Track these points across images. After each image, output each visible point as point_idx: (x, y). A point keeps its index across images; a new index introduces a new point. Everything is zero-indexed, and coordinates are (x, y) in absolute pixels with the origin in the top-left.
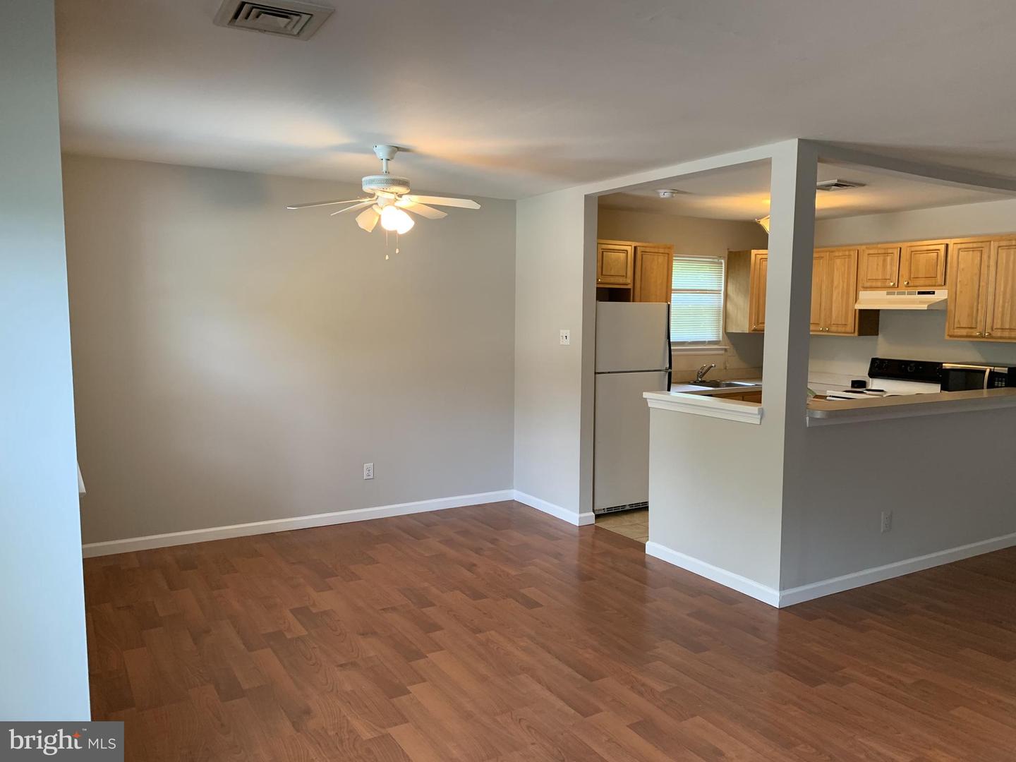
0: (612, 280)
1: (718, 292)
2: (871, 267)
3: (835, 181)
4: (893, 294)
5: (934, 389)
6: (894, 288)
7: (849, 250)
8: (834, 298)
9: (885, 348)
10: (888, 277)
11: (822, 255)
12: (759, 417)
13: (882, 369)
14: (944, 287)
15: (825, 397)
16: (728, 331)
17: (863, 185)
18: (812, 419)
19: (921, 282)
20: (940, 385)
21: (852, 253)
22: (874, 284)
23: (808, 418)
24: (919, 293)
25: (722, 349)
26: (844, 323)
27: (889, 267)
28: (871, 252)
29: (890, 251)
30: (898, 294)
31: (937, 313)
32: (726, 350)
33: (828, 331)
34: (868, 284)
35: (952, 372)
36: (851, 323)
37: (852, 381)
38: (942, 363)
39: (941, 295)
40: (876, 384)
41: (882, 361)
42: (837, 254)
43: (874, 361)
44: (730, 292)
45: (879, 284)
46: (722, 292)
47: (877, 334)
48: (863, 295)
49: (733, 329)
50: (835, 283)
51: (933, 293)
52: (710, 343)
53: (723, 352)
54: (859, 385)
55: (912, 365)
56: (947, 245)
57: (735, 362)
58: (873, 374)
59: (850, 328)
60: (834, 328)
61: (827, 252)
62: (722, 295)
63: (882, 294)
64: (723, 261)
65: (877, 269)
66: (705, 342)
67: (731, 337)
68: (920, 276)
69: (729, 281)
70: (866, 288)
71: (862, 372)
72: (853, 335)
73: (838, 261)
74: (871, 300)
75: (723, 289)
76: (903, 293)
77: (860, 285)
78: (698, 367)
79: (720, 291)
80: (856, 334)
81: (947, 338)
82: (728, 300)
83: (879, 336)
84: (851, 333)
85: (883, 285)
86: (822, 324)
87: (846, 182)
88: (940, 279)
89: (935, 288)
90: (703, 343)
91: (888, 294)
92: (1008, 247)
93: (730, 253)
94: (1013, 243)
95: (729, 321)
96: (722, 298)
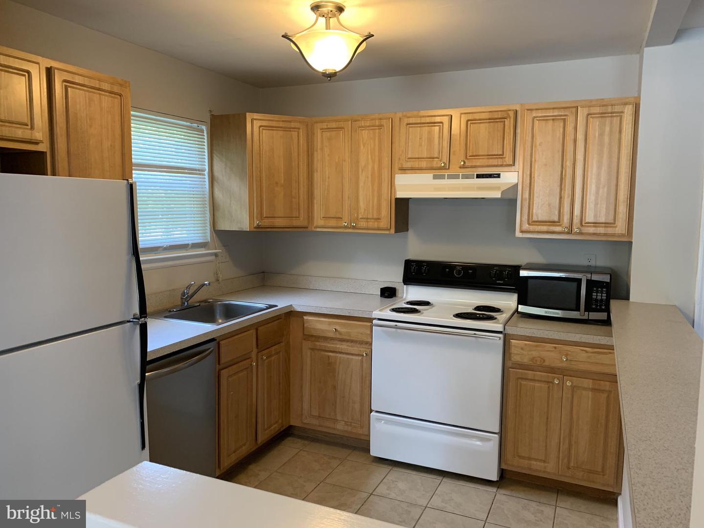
1: (199, 172)
2: (412, 142)
4: (442, 177)
6: (440, 170)
7: (380, 119)
8: (361, 184)
10: (436, 156)
11: (342, 124)
13: (419, 273)
14: (513, 168)
15: (370, 320)
16: (216, 229)
19: (483, 161)
20: (515, 296)
21: (384, 122)
22: (416, 164)
24: (479, 176)
25: (211, 254)
26: (375, 216)
27: (435, 140)
28: (411, 120)
29: (436, 120)
30: (450, 177)
32: (216, 255)
33: (354, 227)
34: (409, 165)
35: (530, 281)
36: (387, 215)
37: (382, 289)
38: (517, 268)
39: (510, 177)
40: (413, 292)
41: (419, 263)
42: (362, 124)
43: (408, 264)
44: (216, 173)
45: (424, 164)
46: (206, 173)
47: (407, 230)
48: (401, 179)
49: (225, 225)
50: (362, 163)
51: (498, 176)
52: (194, 246)
53: (213, 258)
54: (388, 293)
55: (459, 268)
56: (517, 112)
57: (229, 271)
58: (407, 280)
59: (385, 223)
60: (362, 224)
61: (346, 120)
62: (207, 177)
63: (426, 178)
64: (204, 128)
65: (421, 145)
66: (188, 245)
67: (225, 238)
68: (481, 153)
69: (215, 156)
70: (403, 170)
71: (394, 276)
72: (388, 232)
73: (365, 134)
75: (207, 167)
76: (456, 177)
77: (396, 167)
79: (204, 170)
80: (393, 231)
81: (518, 235)
82: (216, 184)
83: (409, 232)
84: (387, 229)
85: (429, 165)
86: (346, 217)
88: (508, 159)
89: (500, 169)
90: (184, 247)
91: (435, 177)
92: (603, 115)
93: (214, 118)
94: (609, 109)
95: (218, 214)
96: (207, 180)
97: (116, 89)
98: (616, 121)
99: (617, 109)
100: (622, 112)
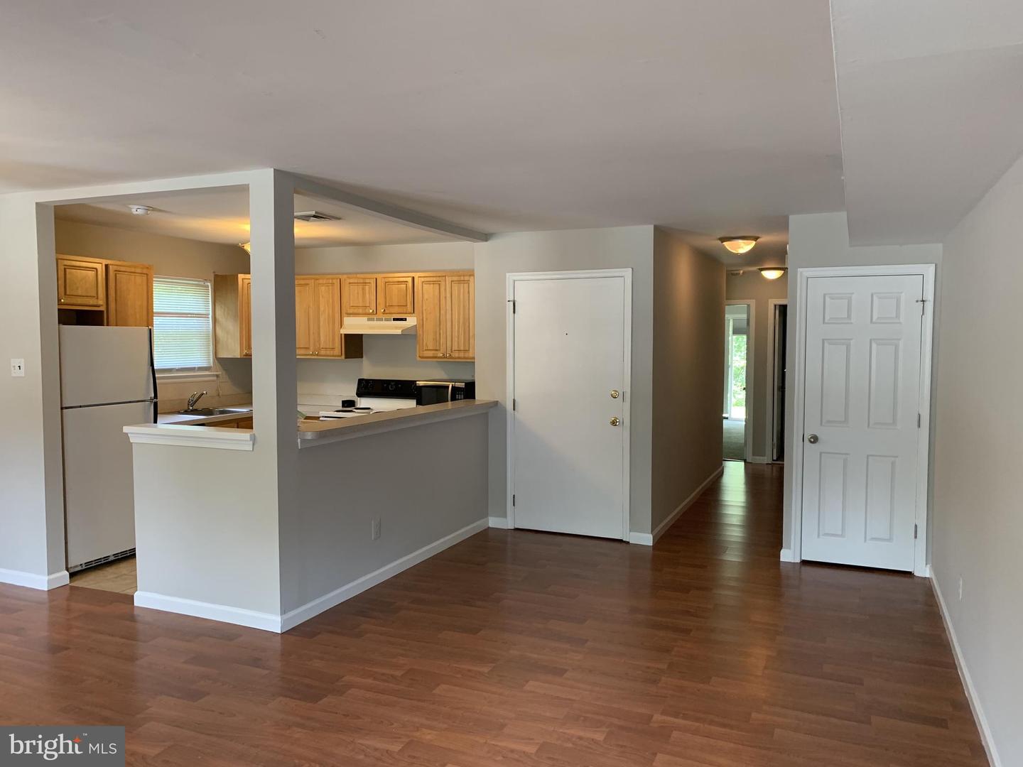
0: (79, 301)
1: (206, 316)
2: (353, 295)
3: (313, 213)
4: (373, 320)
5: (410, 404)
6: (372, 316)
7: (332, 279)
8: (321, 323)
9: (371, 369)
10: (368, 305)
11: (308, 281)
12: (251, 443)
13: (369, 388)
14: (413, 315)
15: (318, 418)
16: (220, 357)
17: (339, 219)
18: (303, 441)
19: (396, 309)
20: (415, 401)
21: (334, 281)
22: (356, 311)
23: (299, 440)
24: (394, 320)
25: (213, 375)
26: (331, 347)
27: (367, 296)
28: (352, 281)
29: (367, 281)
30: (378, 320)
31: (409, 337)
32: (217, 376)
33: (317, 355)
34: (351, 311)
35: (423, 389)
36: (338, 347)
37: (343, 401)
38: (416, 381)
39: (412, 321)
40: (363, 402)
41: (367, 381)
42: (321, 281)
43: (360, 381)
44: (218, 316)
45: (360, 311)
46: (210, 316)
47: (362, 357)
48: (347, 320)
49: (224, 354)
50: (322, 309)
51: (406, 320)
52: (200, 369)
53: (215, 378)
54: (348, 404)
55: (393, 384)
56: (413, 278)
57: (228, 388)
58: (360, 394)
59: (337, 351)
60: (323, 352)
61: (312, 279)
62: (210, 319)
63: (363, 320)
64: (209, 284)
65: (358, 297)
66: (195, 368)
67: (224, 363)
68: (394, 305)
69: (217, 304)
70: (349, 314)
71: (350, 392)
72: (339, 358)
73: (323, 289)
74: (355, 325)
75: (211, 313)
76: (381, 320)
77: (344, 312)
78: (188, 396)
79: (209, 315)
80: (343, 357)
81: (418, 359)
82: (217, 324)
83: (364, 358)
84: (338, 356)
85: (364, 312)
86: (311, 348)
87: (325, 215)
88: (410, 308)
89: (406, 315)
90: (192, 369)
91: (369, 320)
92: (459, 282)
93: (216, 276)
94: (462, 278)
95: (219, 346)
96: (211, 321)
97: (145, 271)
98: (466, 285)
99: (466, 278)
100: (469, 281)
